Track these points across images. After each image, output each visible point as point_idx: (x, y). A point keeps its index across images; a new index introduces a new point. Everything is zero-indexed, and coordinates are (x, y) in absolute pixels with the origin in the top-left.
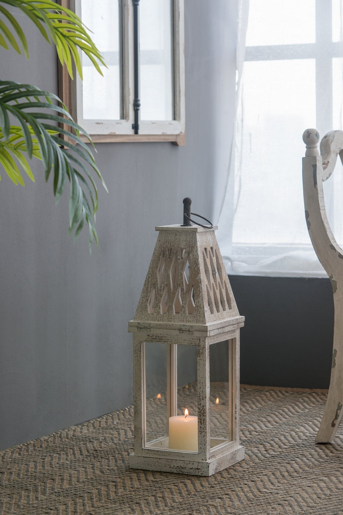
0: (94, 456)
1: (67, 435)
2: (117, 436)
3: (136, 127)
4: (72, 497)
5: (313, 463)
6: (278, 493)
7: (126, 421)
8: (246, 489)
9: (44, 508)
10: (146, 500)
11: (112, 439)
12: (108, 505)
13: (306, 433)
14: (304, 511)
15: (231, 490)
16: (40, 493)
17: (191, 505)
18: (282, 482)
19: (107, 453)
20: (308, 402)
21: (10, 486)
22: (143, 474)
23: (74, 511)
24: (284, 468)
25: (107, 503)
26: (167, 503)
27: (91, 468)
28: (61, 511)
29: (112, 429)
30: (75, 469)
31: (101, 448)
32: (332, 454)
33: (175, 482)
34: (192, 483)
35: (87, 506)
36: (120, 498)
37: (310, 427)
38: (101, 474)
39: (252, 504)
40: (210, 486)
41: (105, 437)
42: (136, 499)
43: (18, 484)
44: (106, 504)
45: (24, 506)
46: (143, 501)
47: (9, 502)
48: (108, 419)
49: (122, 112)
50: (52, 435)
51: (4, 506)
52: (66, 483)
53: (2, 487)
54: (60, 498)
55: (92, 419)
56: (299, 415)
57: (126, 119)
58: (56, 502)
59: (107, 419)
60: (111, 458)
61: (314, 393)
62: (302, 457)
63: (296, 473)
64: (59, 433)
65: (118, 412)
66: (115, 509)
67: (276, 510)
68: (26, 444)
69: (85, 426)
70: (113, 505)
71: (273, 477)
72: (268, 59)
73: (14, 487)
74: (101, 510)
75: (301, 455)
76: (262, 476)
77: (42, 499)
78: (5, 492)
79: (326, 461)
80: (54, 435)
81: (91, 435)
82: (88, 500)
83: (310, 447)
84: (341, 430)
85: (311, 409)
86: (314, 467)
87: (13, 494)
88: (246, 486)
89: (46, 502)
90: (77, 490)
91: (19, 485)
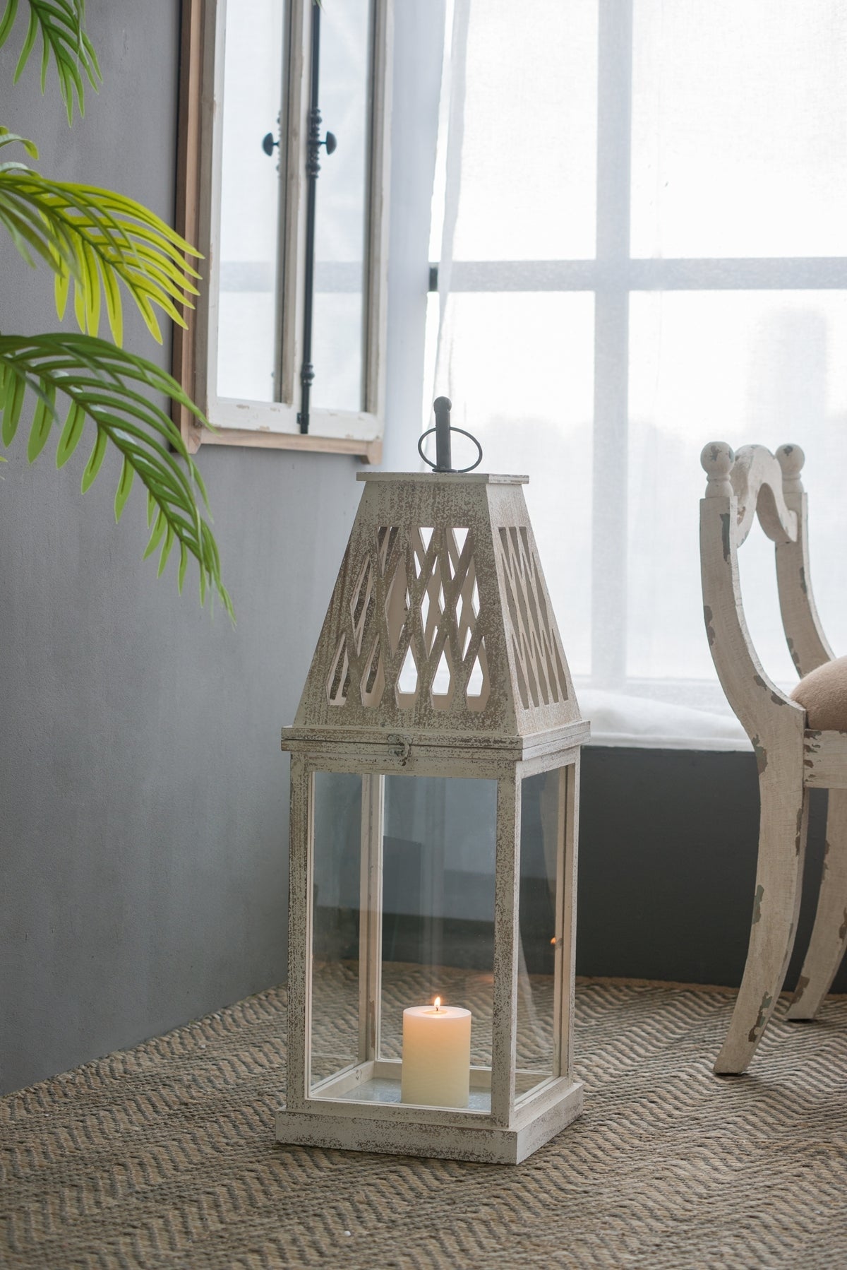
0: (186, 1117)
1: (112, 1070)
2: (218, 1073)
3: (303, 420)
4: (174, 1201)
5: (645, 1131)
6: (602, 1194)
7: (222, 1042)
8: (532, 1186)
9: (118, 1224)
10: (334, 1208)
11: (210, 1081)
12: (254, 1218)
13: (608, 1068)
14: (672, 1227)
15: (502, 1187)
16: (103, 1193)
17: (432, 1219)
18: (598, 1170)
19: (211, 1110)
20: (589, 1003)
21: (35, 1178)
22: (305, 1154)
23: (184, 1230)
24: (591, 1142)
25: (251, 1216)
26: (381, 1214)
27: (190, 1141)
28: (156, 1231)
29: (201, 1059)
30: (158, 1144)
31: (192, 1098)
32: (680, 1113)
33: (377, 1171)
34: (414, 1174)
35: (209, 1220)
36: (277, 1203)
37: (613, 1057)
38: (216, 1153)
39: (557, 1215)
40: (454, 1179)
41: (194, 1075)
42: (312, 1206)
43: (52, 1174)
44: (250, 1218)
45: (75, 1220)
46: (329, 1211)
47: (40, 1210)
48: (184, 1037)
49: (279, 389)
50: (80, 1071)
51: (32, 1218)
52: (153, 1172)
53: (19, 1180)
54: (149, 1204)
55: (152, 1038)
56: (580, 1031)
57: (286, 402)
58: (142, 1212)
59: (181, 1037)
60: (221, 1119)
61: (597, 985)
62: (619, 1118)
63: (618, 1151)
64: (95, 1066)
65: (200, 1024)
66: (270, 1228)
67: (612, 1228)
68: (32, 1090)
69: (140, 1051)
70: (263, 1220)
71: (575, 1158)
72: (506, 288)
73: (44, 1180)
74: (240, 1228)
75: (616, 1114)
76: (552, 1157)
77: (109, 1205)
78: (27, 1191)
79: (671, 1127)
80: (83, 1070)
81: (164, 1072)
82: (210, 1208)
83: (628, 1099)
84: (676, 1062)
85: (601, 1020)
86: (651, 1139)
87: (45, 1193)
88: (529, 1178)
89: (120, 1211)
90: (181, 1187)
91: (56, 1176)
